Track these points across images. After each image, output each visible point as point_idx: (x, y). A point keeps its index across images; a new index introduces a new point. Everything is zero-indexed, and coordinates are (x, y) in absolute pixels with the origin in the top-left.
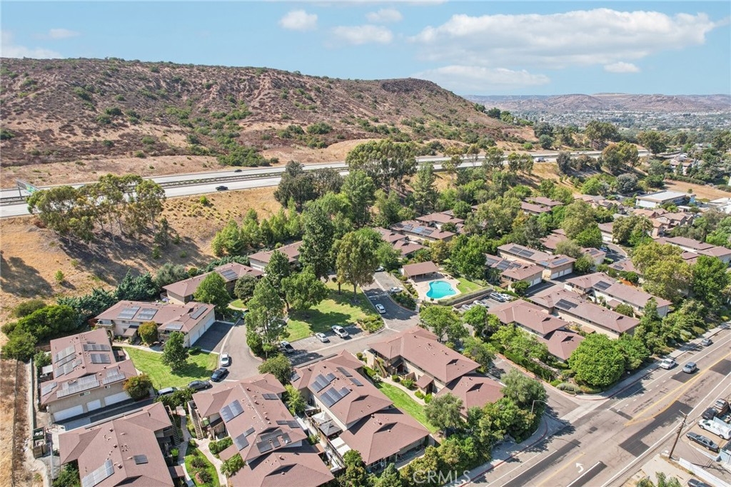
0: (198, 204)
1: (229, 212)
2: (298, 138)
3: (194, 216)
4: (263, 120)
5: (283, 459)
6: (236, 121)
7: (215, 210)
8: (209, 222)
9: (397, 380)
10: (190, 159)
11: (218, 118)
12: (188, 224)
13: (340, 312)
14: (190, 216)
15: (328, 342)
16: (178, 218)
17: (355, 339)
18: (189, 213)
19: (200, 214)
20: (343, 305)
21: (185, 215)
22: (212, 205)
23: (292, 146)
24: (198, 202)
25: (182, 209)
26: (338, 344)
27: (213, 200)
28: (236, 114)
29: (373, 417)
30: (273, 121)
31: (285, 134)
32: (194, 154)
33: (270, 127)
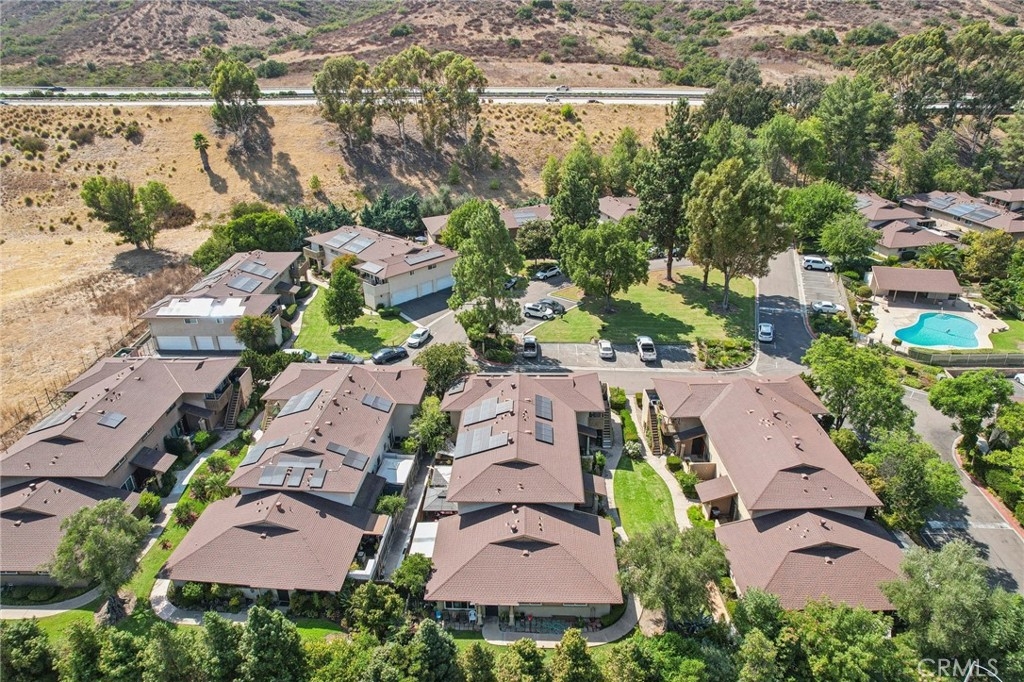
0: (557, 118)
1: (601, 134)
2: (821, 50)
3: (542, 133)
4: (770, 21)
5: (282, 511)
6: (723, 24)
7: (579, 127)
8: (561, 145)
9: (674, 468)
10: (616, 70)
11: (699, 19)
12: (527, 143)
13: (679, 319)
14: (535, 131)
15: (612, 359)
16: (515, 132)
17: (669, 370)
18: (535, 128)
19: (553, 131)
20: (693, 308)
21: (527, 130)
22: (579, 120)
23: (800, 61)
24: (557, 113)
25: (528, 120)
26: (625, 369)
27: (584, 113)
28: (728, 13)
29: (516, 512)
30: (788, 22)
31: (796, 43)
32: (628, 64)
33: (777, 32)
